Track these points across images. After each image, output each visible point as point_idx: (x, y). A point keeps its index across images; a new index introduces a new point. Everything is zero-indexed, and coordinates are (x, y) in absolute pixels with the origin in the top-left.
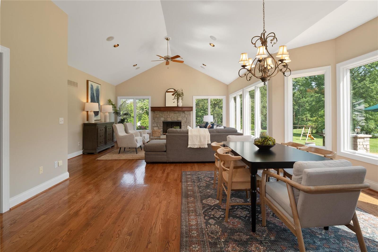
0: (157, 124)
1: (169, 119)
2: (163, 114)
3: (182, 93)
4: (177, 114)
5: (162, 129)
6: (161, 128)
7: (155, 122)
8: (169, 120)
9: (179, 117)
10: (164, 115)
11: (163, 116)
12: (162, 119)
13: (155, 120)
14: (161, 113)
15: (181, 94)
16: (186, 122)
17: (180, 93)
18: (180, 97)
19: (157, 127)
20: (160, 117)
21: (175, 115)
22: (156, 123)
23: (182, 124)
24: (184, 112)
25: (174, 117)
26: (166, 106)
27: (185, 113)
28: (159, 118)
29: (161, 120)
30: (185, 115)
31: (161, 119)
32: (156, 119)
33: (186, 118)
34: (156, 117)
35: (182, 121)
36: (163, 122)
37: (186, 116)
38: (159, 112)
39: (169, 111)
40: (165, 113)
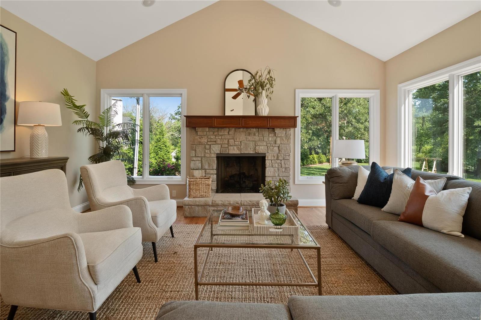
0: (202, 161)
1: (234, 149)
2: (219, 135)
3: (271, 80)
4: (255, 135)
5: (215, 176)
6: (212, 172)
7: (196, 156)
8: (234, 151)
9: (259, 143)
10: (220, 137)
11: (219, 141)
12: (216, 149)
13: (198, 150)
14: (211, 133)
15: (266, 81)
16: (278, 156)
17: (265, 77)
18: (264, 92)
19: (202, 169)
20: (209, 143)
21: (249, 137)
22: (199, 159)
23: (268, 163)
24: (274, 131)
25: (246, 144)
26: (226, 115)
27: (275, 134)
28: (207, 147)
29: (212, 152)
30: (275, 138)
31: (214, 149)
32: (200, 149)
33: (279, 147)
34: (200, 143)
35: (267, 154)
36: (218, 158)
37: (278, 142)
38: (207, 129)
39: (233, 127)
40: (225, 132)
